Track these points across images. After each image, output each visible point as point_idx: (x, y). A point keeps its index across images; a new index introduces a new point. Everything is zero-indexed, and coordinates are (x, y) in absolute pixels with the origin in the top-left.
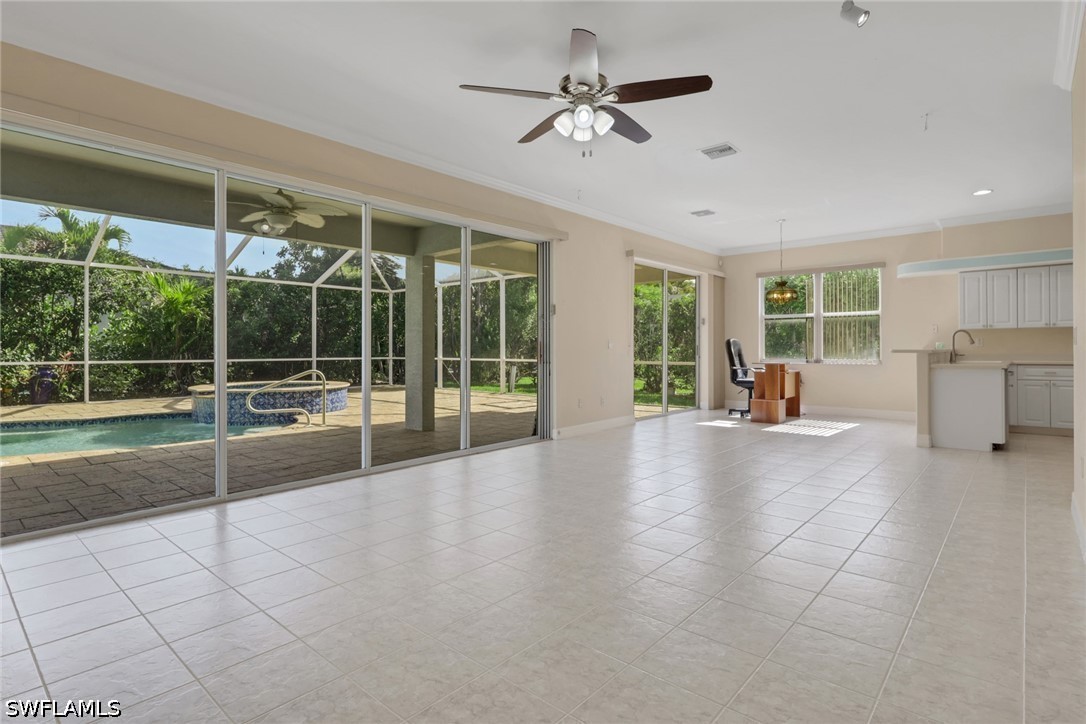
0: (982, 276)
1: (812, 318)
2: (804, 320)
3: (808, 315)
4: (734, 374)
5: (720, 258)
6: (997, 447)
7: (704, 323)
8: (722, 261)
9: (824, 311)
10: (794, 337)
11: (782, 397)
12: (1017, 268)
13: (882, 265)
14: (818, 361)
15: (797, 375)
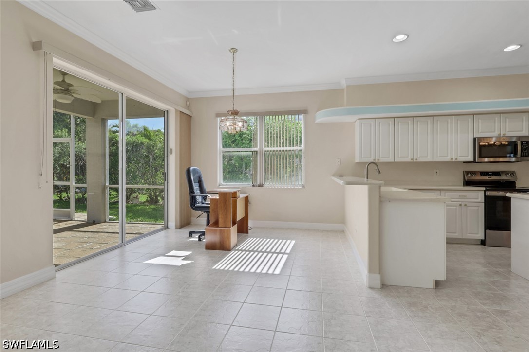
0: (372, 122)
1: (257, 151)
2: (251, 153)
3: (254, 149)
4: (193, 199)
5: (188, 99)
6: (437, 283)
7: (171, 153)
8: (189, 101)
9: (265, 147)
10: (244, 166)
11: (234, 223)
12: (394, 118)
13: (304, 112)
14: (260, 185)
15: (247, 200)
